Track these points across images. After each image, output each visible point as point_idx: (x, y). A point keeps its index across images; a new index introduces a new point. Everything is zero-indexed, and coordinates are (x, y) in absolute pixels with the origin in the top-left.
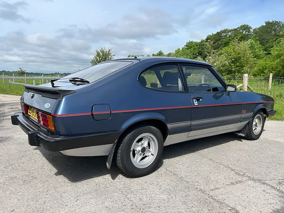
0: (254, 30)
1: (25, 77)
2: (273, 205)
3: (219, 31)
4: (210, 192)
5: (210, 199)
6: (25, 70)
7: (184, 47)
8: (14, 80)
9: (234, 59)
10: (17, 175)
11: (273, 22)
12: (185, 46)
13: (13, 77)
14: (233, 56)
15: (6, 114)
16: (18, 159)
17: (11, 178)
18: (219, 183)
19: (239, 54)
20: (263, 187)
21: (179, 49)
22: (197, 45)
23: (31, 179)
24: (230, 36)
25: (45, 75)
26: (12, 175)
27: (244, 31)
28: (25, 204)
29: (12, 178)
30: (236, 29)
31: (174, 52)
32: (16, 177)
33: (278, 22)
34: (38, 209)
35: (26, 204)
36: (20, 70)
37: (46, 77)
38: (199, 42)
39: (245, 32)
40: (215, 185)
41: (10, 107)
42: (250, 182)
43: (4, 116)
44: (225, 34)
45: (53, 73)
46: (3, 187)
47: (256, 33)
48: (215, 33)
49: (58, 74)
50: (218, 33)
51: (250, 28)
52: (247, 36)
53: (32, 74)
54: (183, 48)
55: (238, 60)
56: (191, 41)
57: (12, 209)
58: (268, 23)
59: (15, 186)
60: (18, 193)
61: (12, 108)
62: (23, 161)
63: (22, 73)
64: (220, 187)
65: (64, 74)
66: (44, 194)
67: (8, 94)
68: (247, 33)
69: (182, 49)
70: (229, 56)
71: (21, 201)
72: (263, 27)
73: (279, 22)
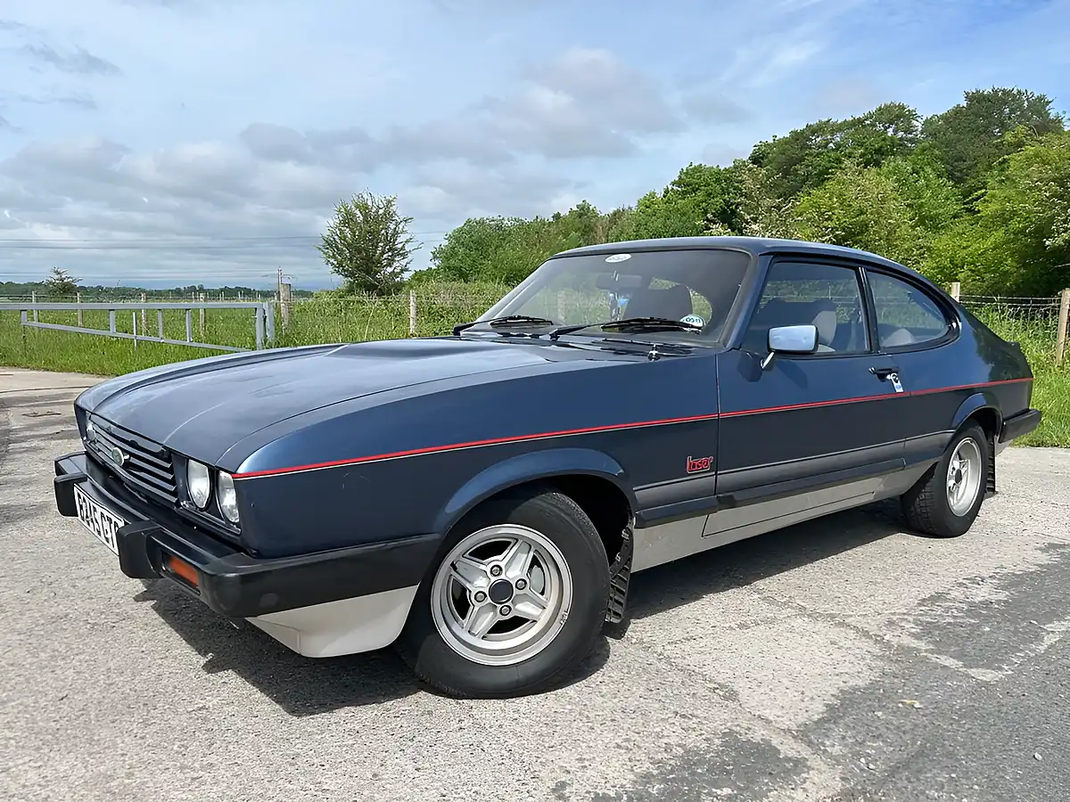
0: (928, 122)
1: (78, 305)
2: (846, 678)
3: (801, 127)
4: (668, 647)
5: (662, 665)
6: (75, 276)
7: (670, 188)
8: (35, 314)
9: (843, 230)
10: (69, 611)
11: (996, 92)
12: (673, 184)
13: (33, 305)
14: (839, 220)
15: (13, 437)
16: (68, 566)
17: (52, 618)
18: (701, 625)
19: (862, 213)
20: (835, 633)
21: (653, 195)
22: (718, 181)
23: (114, 621)
24: (838, 146)
25: (151, 295)
26: (53, 610)
27: (889, 127)
28: (98, 681)
29: (55, 619)
30: (860, 121)
31: (634, 205)
32: (66, 616)
33: (1015, 92)
34: (138, 692)
35: (102, 682)
36: (56, 277)
37: (155, 304)
38: (725, 170)
39: (896, 132)
40: (688, 630)
41: (27, 411)
42: (799, 622)
43: (10, 442)
44: (820, 138)
45: (182, 288)
46: (29, 641)
47: (934, 135)
48: (784, 134)
49: (201, 290)
50: (796, 136)
51: (912, 115)
52: (901, 145)
53: (99, 293)
54: (667, 192)
55: (859, 234)
56: (696, 164)
57: (61, 695)
58: (975, 99)
59: (66, 638)
60: (77, 655)
61: (35, 415)
62: (85, 575)
63: (65, 290)
64: (700, 635)
65: (222, 290)
66: (157, 656)
67: (14, 365)
68: (900, 134)
69: (664, 196)
70: (827, 220)
71: (87, 675)
72: (958, 111)
73: (1019, 92)
